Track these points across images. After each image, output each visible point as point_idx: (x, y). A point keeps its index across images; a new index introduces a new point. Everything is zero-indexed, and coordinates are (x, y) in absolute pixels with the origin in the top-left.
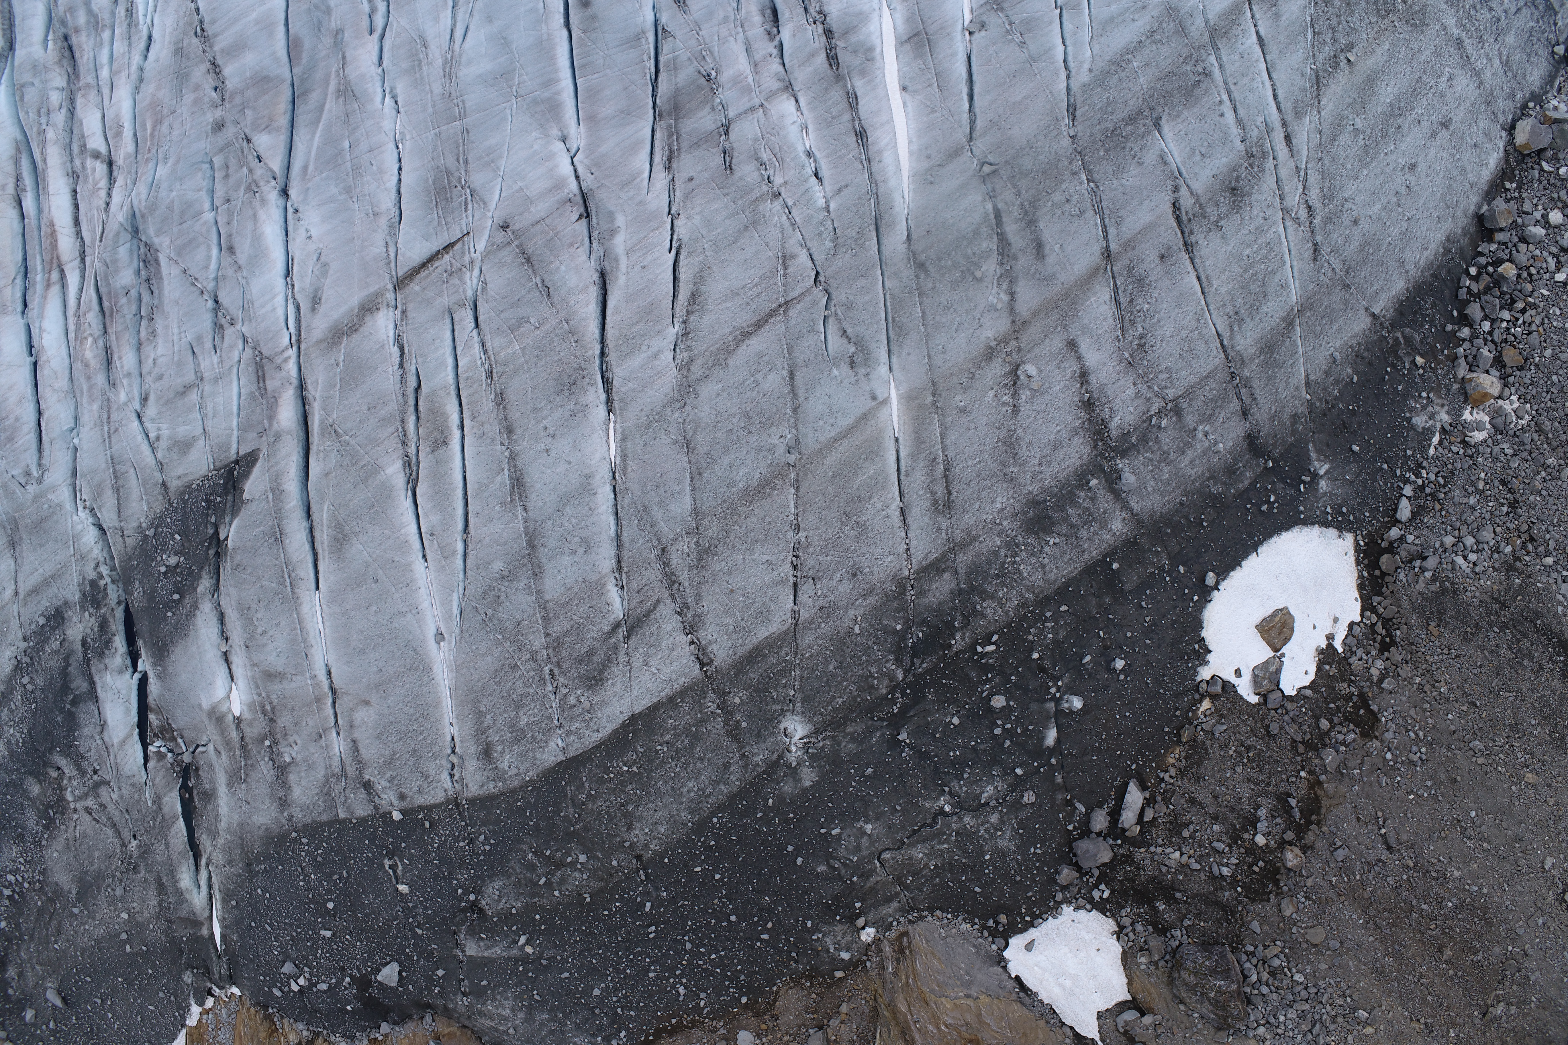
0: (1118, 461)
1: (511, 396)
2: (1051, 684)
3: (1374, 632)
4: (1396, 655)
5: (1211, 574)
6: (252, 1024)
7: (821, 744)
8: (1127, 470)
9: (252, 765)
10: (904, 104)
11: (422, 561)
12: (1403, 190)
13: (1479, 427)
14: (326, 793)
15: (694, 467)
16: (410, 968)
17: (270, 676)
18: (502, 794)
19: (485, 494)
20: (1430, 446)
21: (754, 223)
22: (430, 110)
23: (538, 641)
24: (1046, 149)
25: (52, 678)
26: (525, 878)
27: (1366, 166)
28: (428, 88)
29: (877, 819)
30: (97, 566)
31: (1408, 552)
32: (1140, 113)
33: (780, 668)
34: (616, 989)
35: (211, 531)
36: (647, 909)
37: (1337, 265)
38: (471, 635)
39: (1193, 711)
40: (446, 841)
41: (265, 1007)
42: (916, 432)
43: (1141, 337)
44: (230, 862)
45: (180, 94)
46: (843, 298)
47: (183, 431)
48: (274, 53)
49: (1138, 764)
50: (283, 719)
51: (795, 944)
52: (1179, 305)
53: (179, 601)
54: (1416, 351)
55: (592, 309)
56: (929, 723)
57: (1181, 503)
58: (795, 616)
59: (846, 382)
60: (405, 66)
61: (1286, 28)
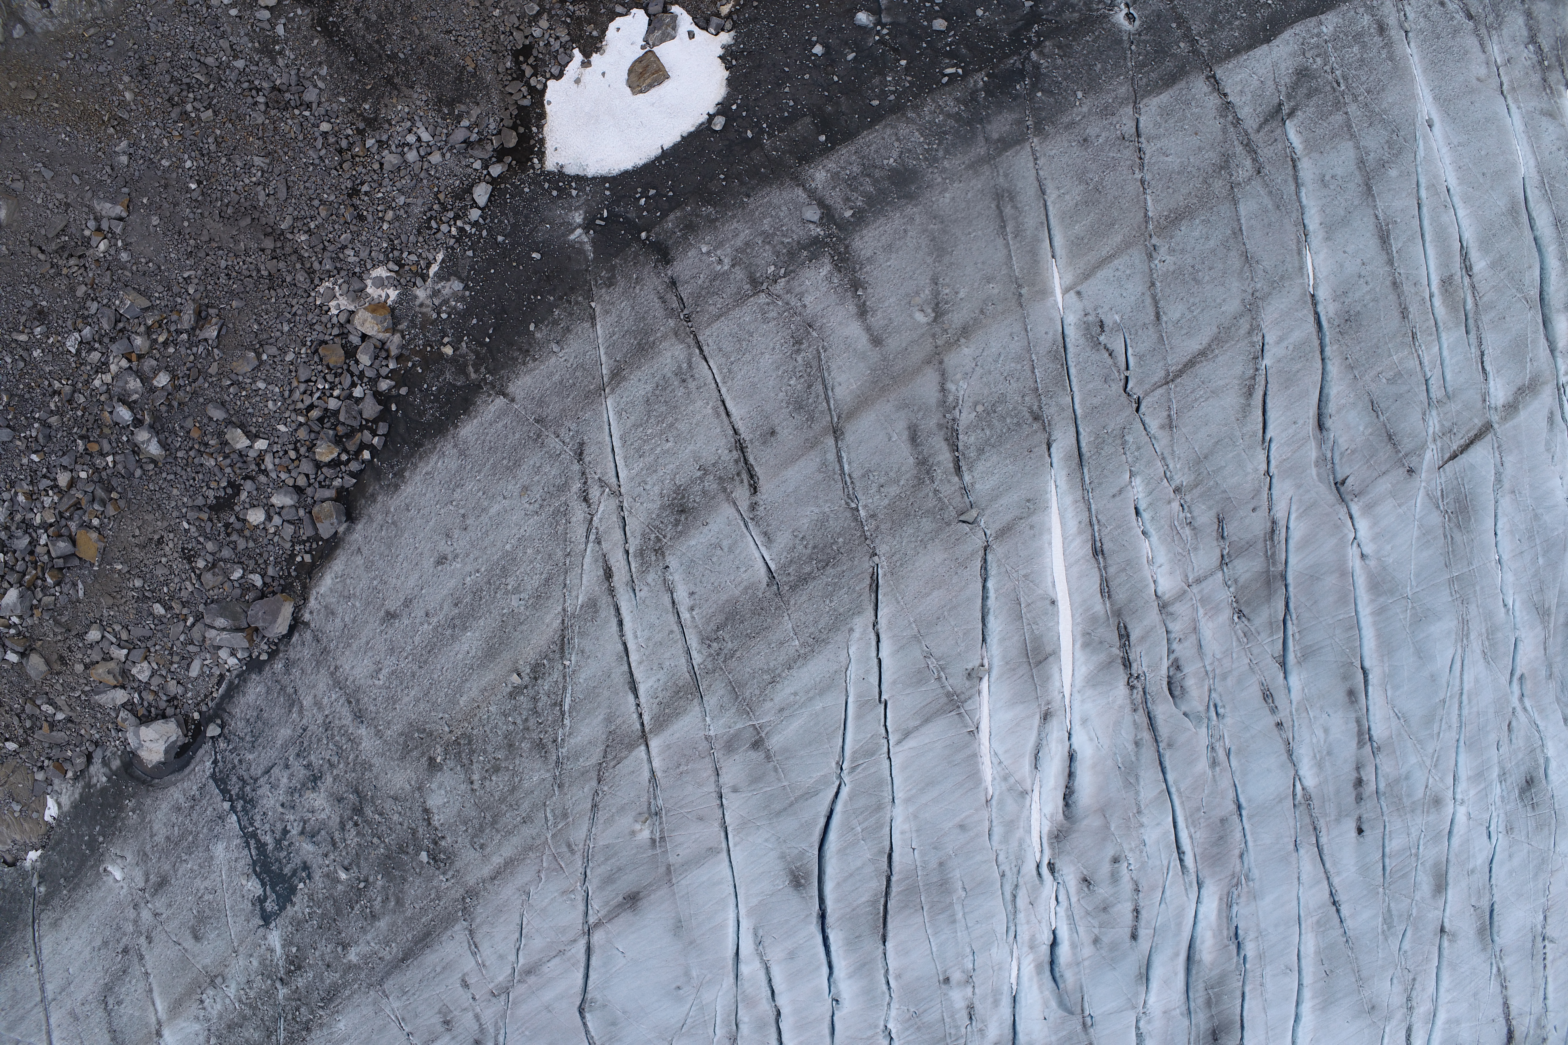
0: (822, 233)
1: (1396, 314)
2: (887, 37)
3: (535, 67)
4: (515, 41)
5: (718, 128)
7: (1101, 5)
8: (812, 226)
11: (1449, 186)
12: (456, 533)
13: (380, 282)
14: (1499, 17)
15: (1240, 239)
20: (443, 261)
21: (1198, 462)
22: (1478, 588)
23: (1353, 110)
24: (905, 541)
27: (507, 554)
28: (1480, 611)
31: (484, 149)
32: (793, 589)
33: (1146, 69)
37: (552, 442)
38: (1406, 120)
39: (739, 4)
42: (1036, 262)
43: (798, 351)
46: (1112, 387)
52: (754, 385)
54: (453, 360)
55: (1334, 389)
56: (1004, 12)
57: (748, 196)
58: (1136, 110)
59: (1106, 308)
60: (1499, 635)
61: (598, 706)
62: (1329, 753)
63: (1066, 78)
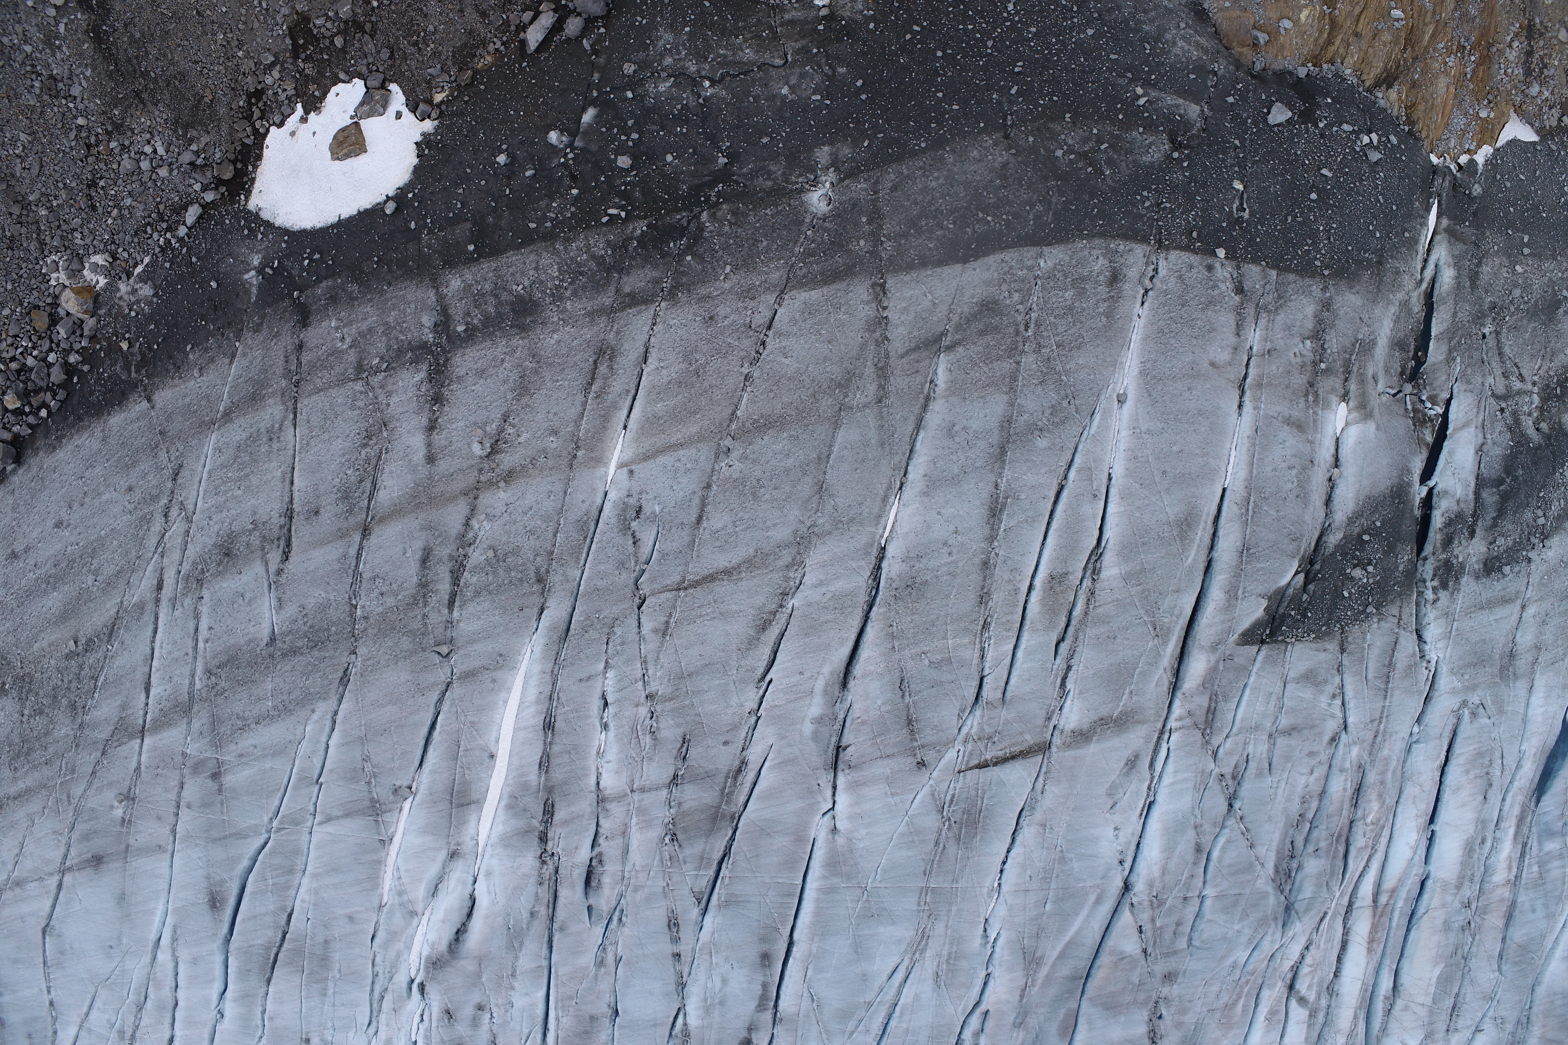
0: (431, 340)
1: (972, 597)
2: (571, 162)
3: (263, 112)
4: (250, 83)
5: (388, 212)
6: (1428, 122)
7: (800, 180)
8: (427, 330)
9: (1345, 352)
10: (497, 741)
11: (1113, 475)
12: (76, 506)
13: (95, 268)
14: (1281, 299)
15: (822, 467)
16: (1258, 114)
17: (1299, 426)
18: (1113, 237)
19: (1030, 514)
20: (147, 266)
21: (681, 677)
22: (954, 908)
23: (1029, 361)
24: (383, 650)
25: (1515, 512)
26: (1119, 155)
27: (100, 538)
28: (949, 932)
29: (774, 96)
30: (1435, 601)
31: (204, 174)
32: (284, 655)
33: (812, 259)
34: (1071, 29)
35: (1311, 587)
36: (1016, 88)
37: (163, 455)
38: (1091, 389)
39: (452, 96)
40: (1182, 213)
41: (1410, 133)
42: (604, 429)
43: (365, 446)
44: (1398, 273)
45: (1198, 1026)
46: (624, 575)
47: (1307, 694)
48: (1090, 1030)
49: (520, 65)
50: (1300, 382)
51: (892, 12)
52: (320, 463)
53: (1365, 532)
54: (125, 356)
55: (865, 653)
56: (694, 165)
57: (390, 284)
58: (780, 300)
59: (651, 496)
60: (964, 964)
61: (119, 693)
62: (721, 1003)
63: (725, 248)
